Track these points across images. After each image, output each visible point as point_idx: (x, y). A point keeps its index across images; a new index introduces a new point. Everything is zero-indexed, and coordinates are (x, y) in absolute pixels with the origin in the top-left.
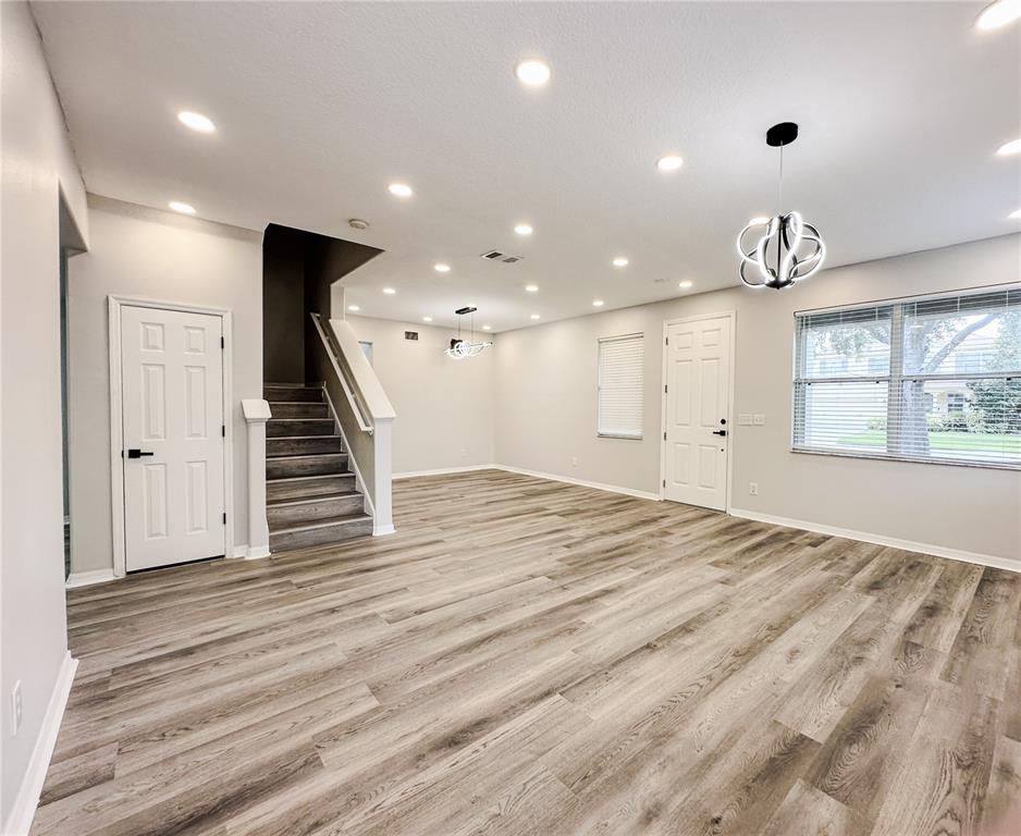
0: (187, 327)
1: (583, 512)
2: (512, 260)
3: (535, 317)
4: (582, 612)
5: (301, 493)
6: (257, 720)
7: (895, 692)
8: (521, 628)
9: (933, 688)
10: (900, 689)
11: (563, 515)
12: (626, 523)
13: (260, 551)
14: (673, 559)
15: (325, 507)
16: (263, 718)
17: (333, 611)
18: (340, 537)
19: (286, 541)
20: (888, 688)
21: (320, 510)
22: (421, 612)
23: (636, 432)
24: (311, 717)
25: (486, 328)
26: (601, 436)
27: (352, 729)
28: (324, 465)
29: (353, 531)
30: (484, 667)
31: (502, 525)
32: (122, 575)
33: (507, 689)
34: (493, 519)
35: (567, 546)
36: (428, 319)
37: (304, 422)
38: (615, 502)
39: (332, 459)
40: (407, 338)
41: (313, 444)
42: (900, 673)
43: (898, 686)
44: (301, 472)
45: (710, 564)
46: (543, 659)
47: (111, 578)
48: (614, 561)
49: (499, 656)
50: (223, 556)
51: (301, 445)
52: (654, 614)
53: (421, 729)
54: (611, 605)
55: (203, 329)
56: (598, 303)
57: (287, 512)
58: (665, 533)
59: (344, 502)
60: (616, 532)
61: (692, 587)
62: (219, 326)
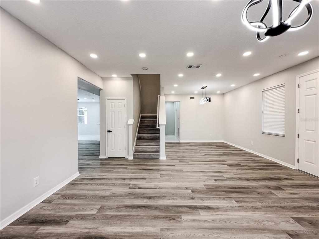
0: (119, 103)
1: (242, 166)
2: (198, 67)
3: (233, 85)
4: (187, 212)
5: (145, 144)
6: (77, 203)
8: (157, 208)
11: (230, 165)
12: (259, 176)
13: (131, 158)
14: (268, 205)
15: (149, 149)
16: (78, 203)
17: (124, 179)
18: (150, 158)
19: (137, 156)
21: (148, 149)
22: (140, 188)
23: (282, 133)
24: (83, 208)
25: (218, 92)
26: (264, 133)
27: (82, 217)
28: (153, 137)
29: (154, 157)
30: (129, 217)
31: (200, 164)
32: (107, 158)
33: (123, 230)
34: (200, 161)
35: (215, 180)
36: (196, 92)
37: (152, 125)
38: (265, 165)
39: (156, 135)
40: (190, 99)
41: (153, 131)
44: (148, 138)
45: (292, 218)
46: (147, 226)
47: (105, 158)
48: (230, 194)
49: (138, 216)
50: (125, 157)
51: (150, 131)
52: (217, 231)
53: (90, 229)
54: (204, 215)
55: (121, 103)
56: (257, 75)
57: (140, 149)
58: (279, 188)
59: (154, 148)
60: (248, 180)
61: (261, 227)
62: (124, 102)
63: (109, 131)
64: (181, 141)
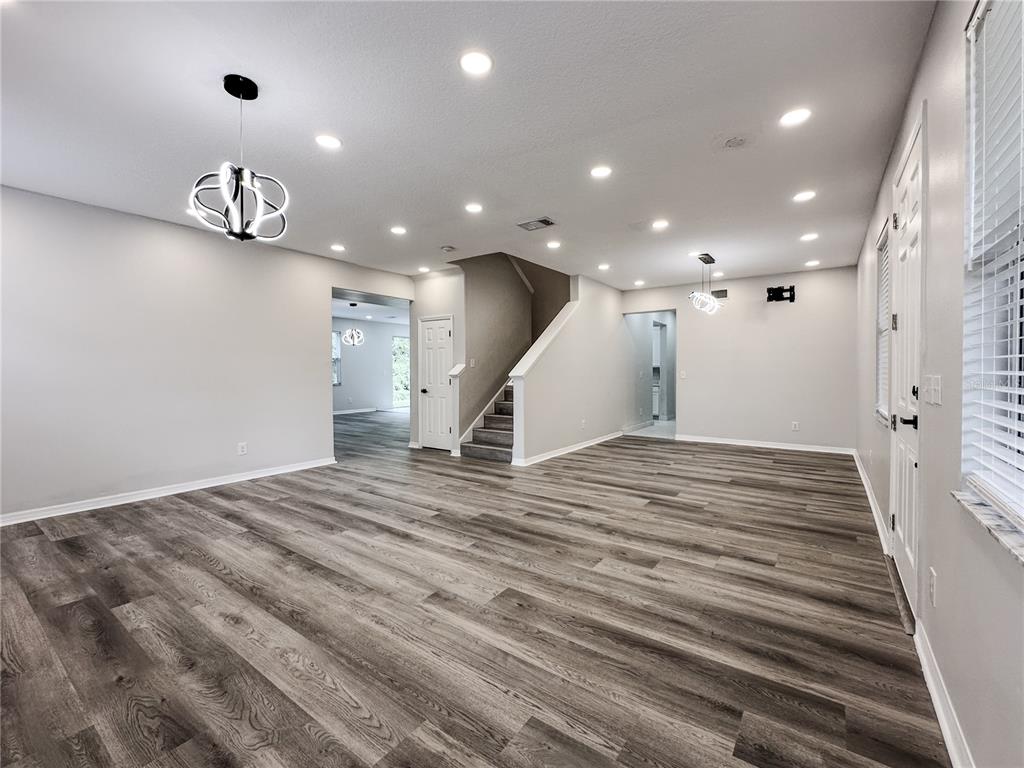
7: (116, 673)
9: (88, 710)
10: (115, 678)
13: (456, 452)
18: (493, 458)
19: (467, 451)
20: (125, 669)
29: (500, 456)
32: (421, 448)
42: (137, 690)
43: (121, 679)
47: (418, 447)
50: (449, 451)
55: (444, 327)
57: (483, 434)
62: (449, 325)
63: (424, 391)
64: (679, 438)
